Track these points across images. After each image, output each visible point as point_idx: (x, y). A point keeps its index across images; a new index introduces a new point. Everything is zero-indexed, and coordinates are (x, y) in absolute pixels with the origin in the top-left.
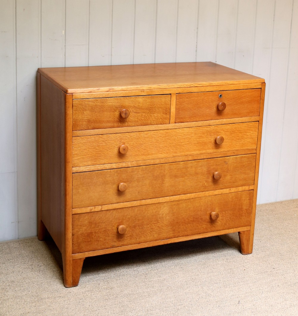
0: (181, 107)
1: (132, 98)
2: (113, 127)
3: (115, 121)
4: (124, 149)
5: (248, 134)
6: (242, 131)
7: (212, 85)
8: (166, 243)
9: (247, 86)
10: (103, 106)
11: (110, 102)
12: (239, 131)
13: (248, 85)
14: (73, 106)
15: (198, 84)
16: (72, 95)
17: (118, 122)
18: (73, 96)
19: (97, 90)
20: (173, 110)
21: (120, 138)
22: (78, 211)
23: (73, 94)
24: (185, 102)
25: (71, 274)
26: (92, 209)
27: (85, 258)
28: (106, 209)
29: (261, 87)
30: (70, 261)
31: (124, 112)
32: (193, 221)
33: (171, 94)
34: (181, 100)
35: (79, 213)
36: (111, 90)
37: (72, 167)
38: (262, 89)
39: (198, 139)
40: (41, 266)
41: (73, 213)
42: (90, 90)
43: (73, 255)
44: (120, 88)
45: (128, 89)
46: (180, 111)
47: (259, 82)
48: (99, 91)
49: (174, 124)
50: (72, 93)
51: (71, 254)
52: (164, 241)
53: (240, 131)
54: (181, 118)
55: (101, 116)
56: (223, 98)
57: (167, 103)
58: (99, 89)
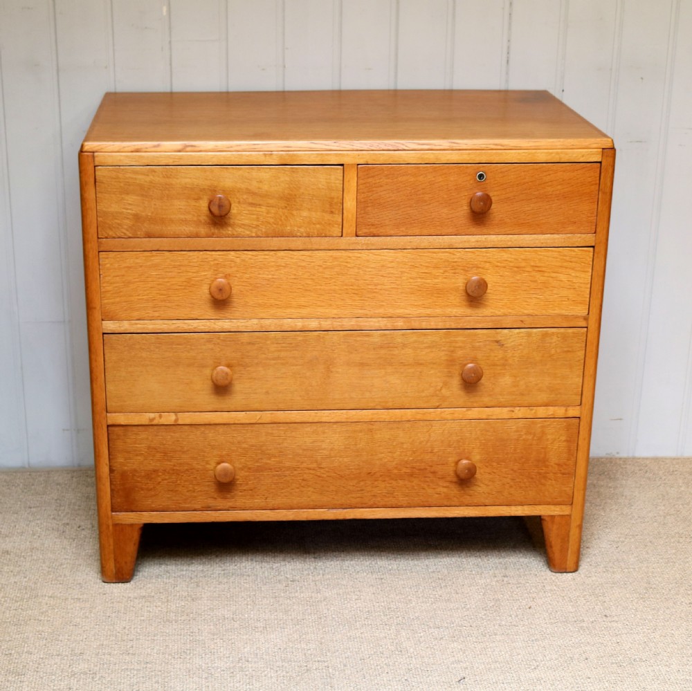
0: (371, 198)
1: (241, 169)
2: (197, 236)
3: (201, 222)
4: (220, 290)
5: (562, 277)
6: (543, 269)
7: (458, 148)
8: (341, 517)
9: (557, 153)
10: (168, 185)
11: (186, 178)
12: (537, 269)
13: (562, 153)
14: (95, 182)
15: (419, 144)
16: (93, 157)
17: (209, 224)
18: (96, 159)
19: (155, 146)
20: (350, 204)
21: (216, 262)
22: (121, 419)
23: (96, 154)
24: (381, 186)
25: (112, 556)
26: (153, 419)
27: (142, 526)
28: (188, 421)
29: (600, 160)
30: (108, 526)
31: (217, 203)
32: (411, 475)
33: (342, 165)
34: (370, 180)
35: (123, 423)
36: (189, 149)
37: (103, 320)
38: (603, 164)
39: (419, 280)
40: (83, 529)
41: (110, 422)
42: (136, 147)
43: (113, 513)
44: (211, 144)
45: (231, 147)
46: (369, 209)
47: (595, 146)
48: (158, 149)
49: (354, 238)
50: (94, 152)
51: (110, 513)
52: (335, 511)
53: (540, 269)
54: (373, 225)
55: (164, 207)
56: (487, 182)
57: (333, 185)
58: (158, 146)
